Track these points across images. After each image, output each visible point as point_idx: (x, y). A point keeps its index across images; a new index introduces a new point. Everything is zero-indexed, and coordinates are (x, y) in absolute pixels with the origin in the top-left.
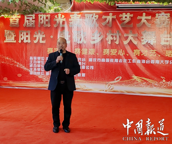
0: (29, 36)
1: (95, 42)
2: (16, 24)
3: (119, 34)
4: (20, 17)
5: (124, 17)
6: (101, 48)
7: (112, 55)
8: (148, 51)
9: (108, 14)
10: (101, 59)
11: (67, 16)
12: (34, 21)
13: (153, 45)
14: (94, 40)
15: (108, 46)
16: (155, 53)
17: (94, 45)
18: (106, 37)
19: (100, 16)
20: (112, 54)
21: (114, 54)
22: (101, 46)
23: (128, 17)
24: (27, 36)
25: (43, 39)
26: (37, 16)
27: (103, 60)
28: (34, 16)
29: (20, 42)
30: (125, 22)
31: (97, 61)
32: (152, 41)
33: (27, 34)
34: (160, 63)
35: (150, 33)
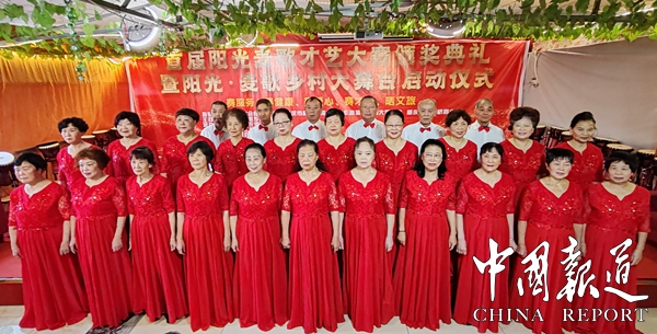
0: (197, 83)
1: (293, 88)
2: (176, 65)
3: (324, 76)
4: (181, 55)
5: (330, 52)
6: (301, 96)
9: (307, 49)
11: (250, 52)
12: (203, 61)
14: (291, 86)
18: (307, 80)
19: (297, 53)
22: (301, 93)
23: (335, 53)
24: (195, 83)
25: (219, 86)
26: (206, 53)
28: (202, 52)
29: (185, 91)
30: (332, 60)
31: (296, 114)
32: (368, 86)
33: (195, 80)
35: (365, 74)
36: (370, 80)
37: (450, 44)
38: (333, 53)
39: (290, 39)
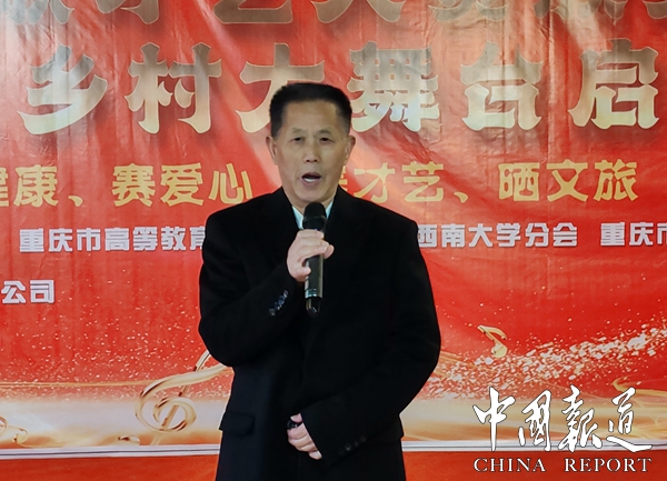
1: (58, 122)
3: (207, 68)
6: (96, 160)
7: (172, 203)
8: (393, 171)
10: (103, 235)
13: (421, 134)
14: (49, 109)
15: (142, 148)
16: (438, 178)
17: (50, 140)
18: (127, 85)
20: (173, 197)
21: (188, 198)
22: (96, 146)
27: (117, 239)
31: (72, 243)
32: (417, 111)
34: (473, 244)
35: (399, 57)
36: (423, 84)
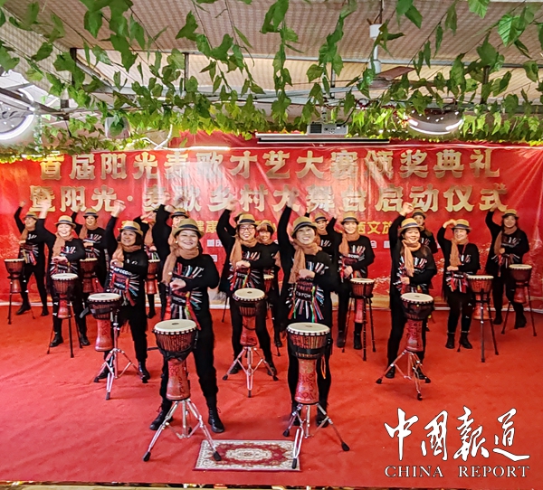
0: (82, 198)
1: (218, 208)
2: (54, 172)
3: (263, 192)
4: (62, 159)
5: (272, 159)
9: (241, 153)
11: (161, 156)
12: (92, 167)
13: (329, 213)
14: (217, 204)
17: (217, 213)
18: (240, 196)
19: (226, 158)
23: (280, 159)
24: (78, 198)
25: (112, 203)
26: (98, 157)
28: (91, 156)
29: (63, 209)
30: (275, 169)
32: (327, 205)
33: (78, 194)
35: (322, 189)
36: (329, 197)
37: (441, 150)
38: (276, 159)
39: (216, 139)
